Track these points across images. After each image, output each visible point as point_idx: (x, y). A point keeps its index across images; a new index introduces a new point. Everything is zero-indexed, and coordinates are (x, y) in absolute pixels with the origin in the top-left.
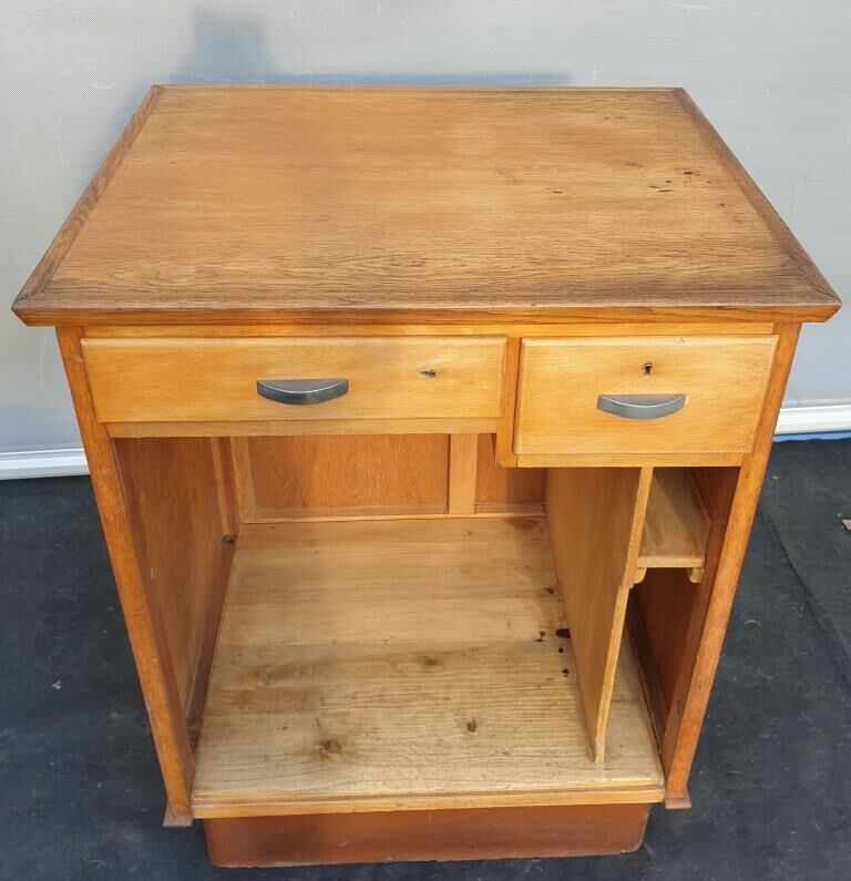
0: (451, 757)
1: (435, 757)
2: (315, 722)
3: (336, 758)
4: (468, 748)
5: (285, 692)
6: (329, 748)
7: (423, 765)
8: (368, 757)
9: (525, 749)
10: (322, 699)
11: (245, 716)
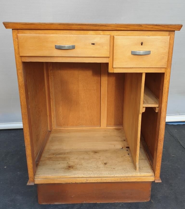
0: (100, 169)
1: (96, 169)
2: (67, 163)
3: (72, 169)
4: (105, 168)
5: (60, 157)
6: (70, 167)
7: (93, 171)
8: (80, 169)
9: (118, 168)
10: (69, 159)
11: (50, 162)
